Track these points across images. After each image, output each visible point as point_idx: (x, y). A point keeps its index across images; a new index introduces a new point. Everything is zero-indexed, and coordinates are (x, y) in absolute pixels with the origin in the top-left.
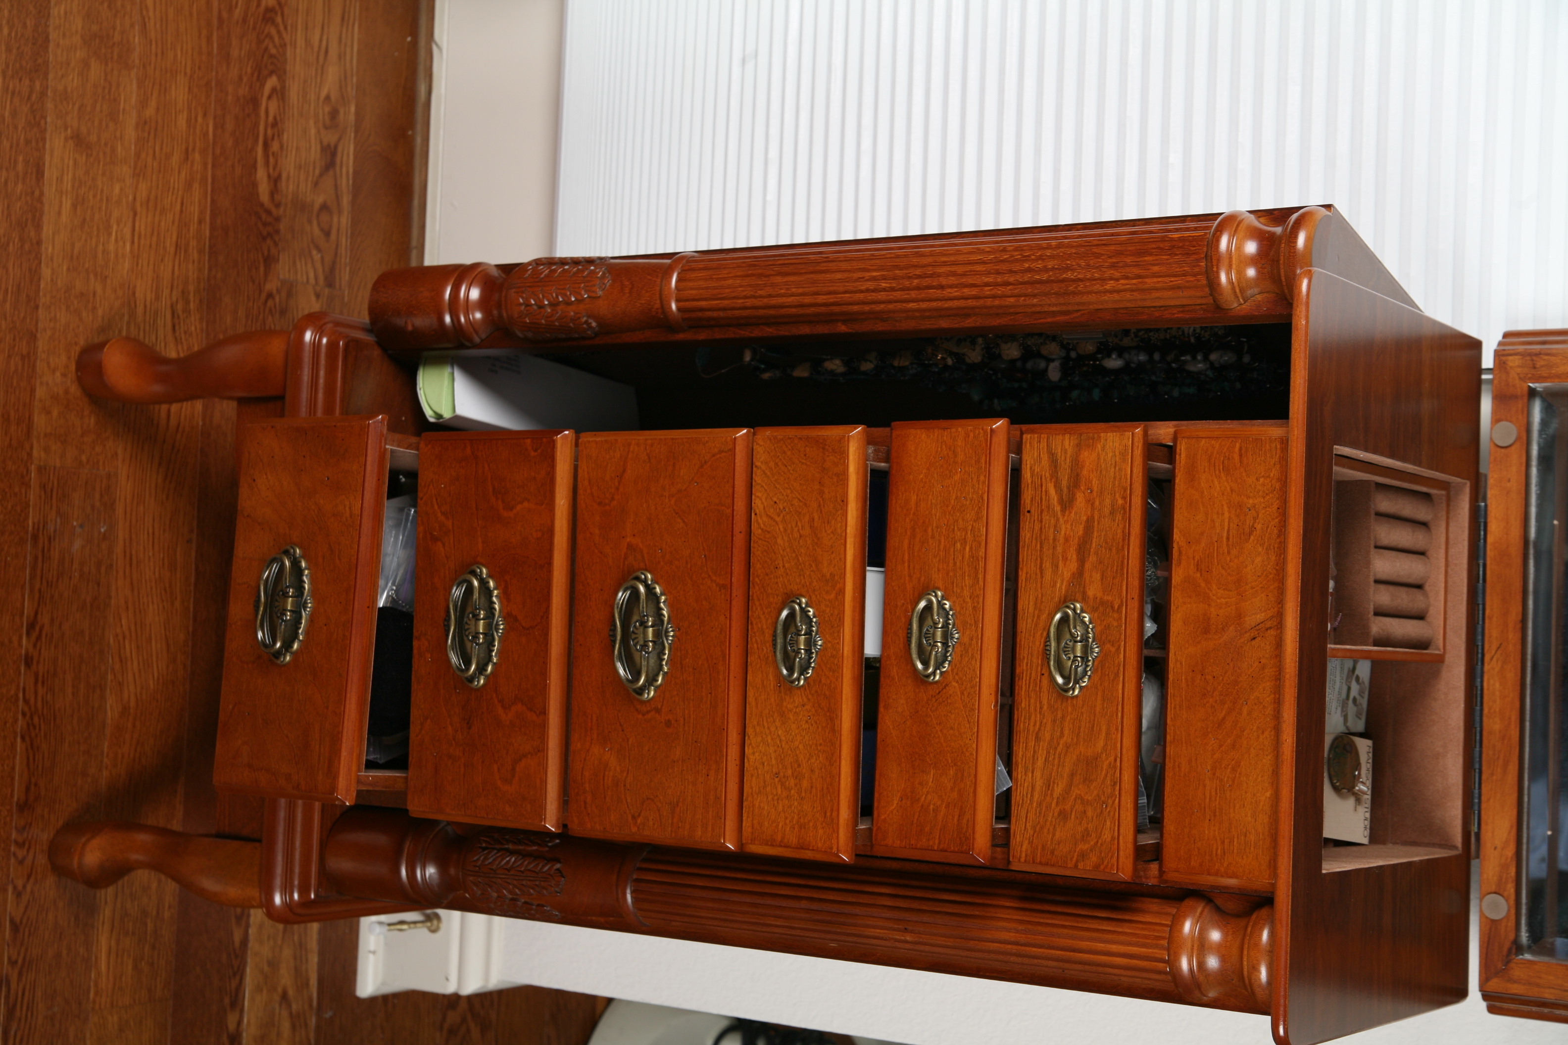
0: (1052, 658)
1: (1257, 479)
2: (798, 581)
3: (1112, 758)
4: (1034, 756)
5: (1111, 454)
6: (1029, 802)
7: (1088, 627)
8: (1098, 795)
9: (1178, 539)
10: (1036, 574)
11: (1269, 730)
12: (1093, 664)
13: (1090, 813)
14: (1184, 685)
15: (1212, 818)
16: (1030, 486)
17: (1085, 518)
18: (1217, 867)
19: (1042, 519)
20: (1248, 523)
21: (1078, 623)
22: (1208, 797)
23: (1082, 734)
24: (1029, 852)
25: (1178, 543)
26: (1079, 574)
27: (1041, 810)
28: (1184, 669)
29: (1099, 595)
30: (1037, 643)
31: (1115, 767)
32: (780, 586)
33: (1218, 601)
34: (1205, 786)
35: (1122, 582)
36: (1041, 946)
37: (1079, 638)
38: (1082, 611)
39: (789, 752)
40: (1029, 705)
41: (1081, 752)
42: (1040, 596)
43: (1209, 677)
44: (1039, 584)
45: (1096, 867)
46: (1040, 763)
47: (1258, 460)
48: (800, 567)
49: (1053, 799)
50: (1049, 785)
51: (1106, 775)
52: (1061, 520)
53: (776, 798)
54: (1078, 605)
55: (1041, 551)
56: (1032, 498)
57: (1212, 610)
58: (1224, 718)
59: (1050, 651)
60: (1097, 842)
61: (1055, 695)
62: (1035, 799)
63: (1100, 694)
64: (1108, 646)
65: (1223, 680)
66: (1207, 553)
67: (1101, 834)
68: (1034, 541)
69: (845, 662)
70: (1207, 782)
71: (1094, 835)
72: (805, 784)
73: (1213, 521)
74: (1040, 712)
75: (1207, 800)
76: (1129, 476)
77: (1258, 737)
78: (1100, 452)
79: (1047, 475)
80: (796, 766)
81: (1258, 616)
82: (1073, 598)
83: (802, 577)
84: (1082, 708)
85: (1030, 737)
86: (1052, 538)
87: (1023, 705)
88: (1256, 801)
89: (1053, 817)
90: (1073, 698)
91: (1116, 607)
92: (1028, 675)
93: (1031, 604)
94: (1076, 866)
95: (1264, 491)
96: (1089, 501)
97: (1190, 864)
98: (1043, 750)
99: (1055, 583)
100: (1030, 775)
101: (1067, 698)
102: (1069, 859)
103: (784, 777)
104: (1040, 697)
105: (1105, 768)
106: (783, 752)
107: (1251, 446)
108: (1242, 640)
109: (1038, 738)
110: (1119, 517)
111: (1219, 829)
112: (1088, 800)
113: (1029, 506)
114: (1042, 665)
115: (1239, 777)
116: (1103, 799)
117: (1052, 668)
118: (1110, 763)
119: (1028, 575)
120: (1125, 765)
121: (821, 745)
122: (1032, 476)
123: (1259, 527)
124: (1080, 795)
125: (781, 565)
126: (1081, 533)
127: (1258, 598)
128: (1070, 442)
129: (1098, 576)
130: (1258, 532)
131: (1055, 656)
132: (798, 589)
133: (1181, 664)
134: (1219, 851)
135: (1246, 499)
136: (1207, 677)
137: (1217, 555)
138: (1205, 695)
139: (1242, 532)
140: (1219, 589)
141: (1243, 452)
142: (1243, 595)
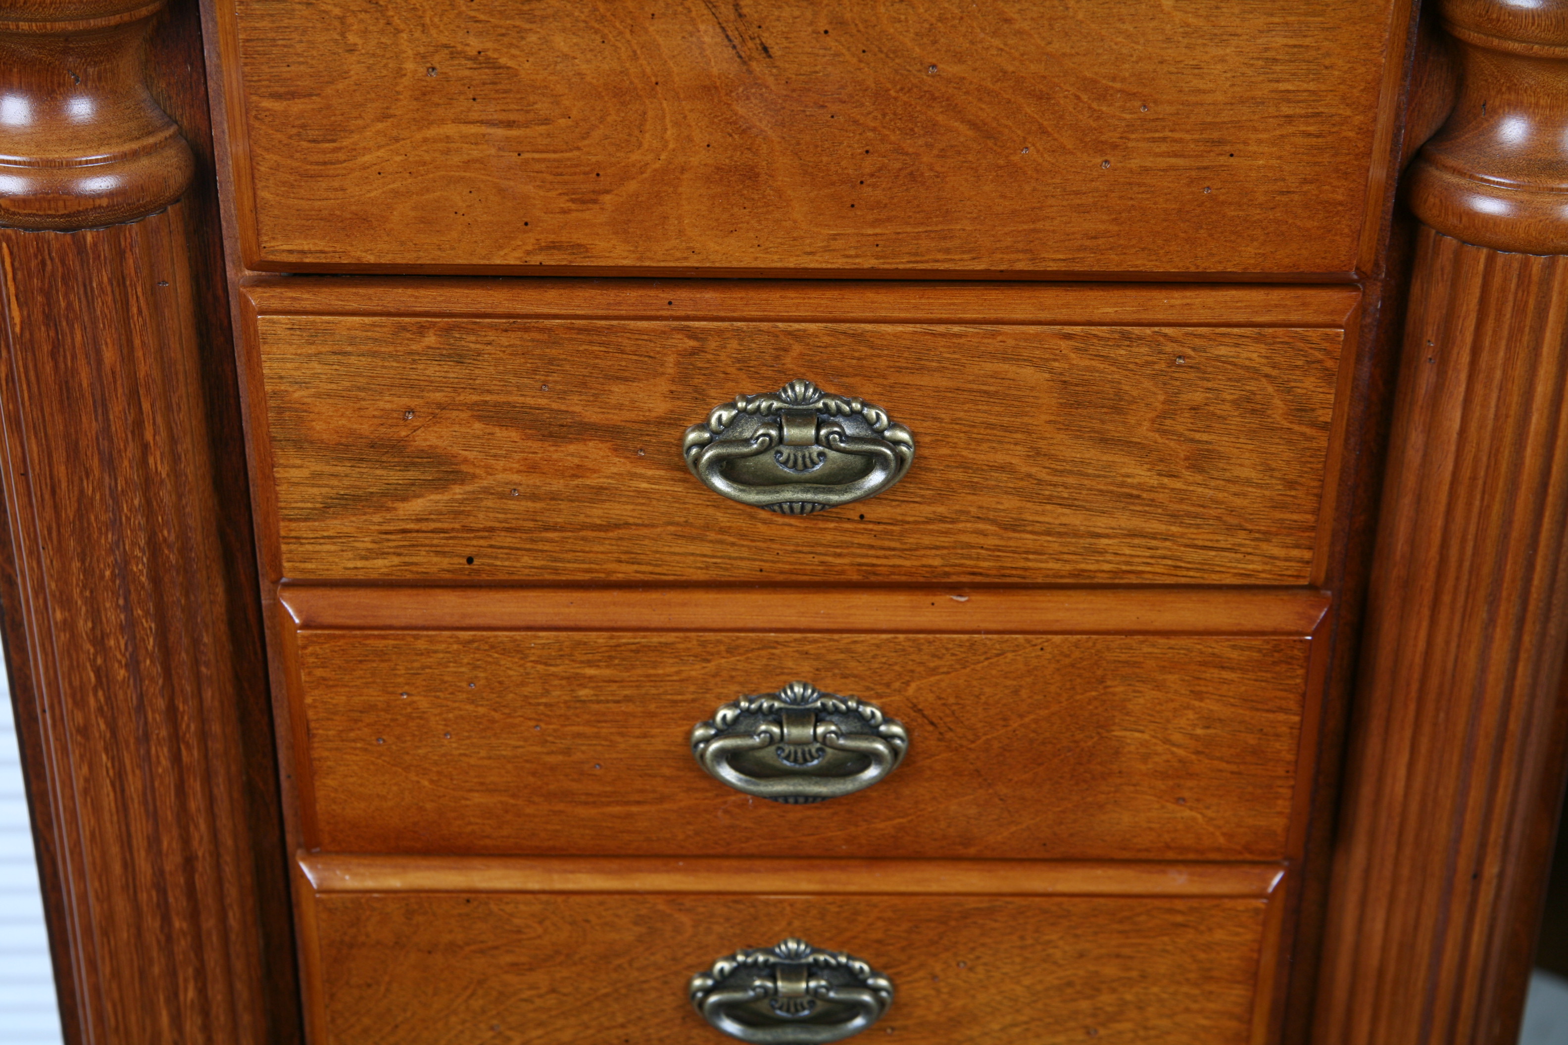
0: (821, 497)
1: (351, 50)
2: (653, 995)
3: (1064, 344)
4: (1060, 534)
5: (315, 364)
6: (1168, 544)
7: (744, 410)
8: (1153, 377)
9: (519, 254)
10: (621, 539)
11: (1001, 5)
12: (833, 397)
13: (1198, 397)
14: (888, 230)
15: (1228, 148)
16: (407, 559)
17: (477, 426)
18: (1351, 134)
19: (485, 529)
20: (467, 73)
21: (736, 434)
22: (1173, 161)
23: (1005, 420)
24: (1289, 540)
25: (528, 253)
26: (613, 434)
27: (1188, 515)
28: (849, 230)
29: (664, 386)
30: (787, 532)
31: (1086, 337)
32: (666, 1033)
33: (671, 146)
34: (1146, 170)
35: (632, 331)
36: (1530, 566)
37: (773, 433)
38: (704, 426)
39: (1040, 1005)
40: (937, 548)
41: (1050, 422)
42: (671, 529)
43: (868, 164)
44: (644, 531)
45: (1327, 376)
46: (1075, 519)
47: (299, 48)
48: (623, 991)
49: (1163, 486)
50: (1130, 497)
51: (1105, 358)
52: (485, 483)
53: (1142, 1033)
54: (692, 437)
55: (562, 529)
56: (437, 553)
57: (695, 161)
58: (973, 125)
59: (804, 502)
60: (1266, 376)
61: (911, 488)
62: (1162, 528)
63: (906, 379)
64: (788, 362)
65: (874, 129)
66: (550, 178)
67: (1247, 368)
68: (540, 546)
69: (834, 887)
70: (1135, 163)
71: (1252, 386)
72: (1110, 970)
73: (467, 164)
74: (953, 522)
75: (1180, 162)
76: (367, 320)
77: (1019, 33)
78: (312, 390)
79: (377, 518)
80: (1069, 991)
81: (707, 39)
82: (674, 450)
83: (645, 986)
84: (941, 420)
85: (1011, 543)
86: (530, 504)
87: (937, 562)
88: (1186, 34)
89: (1206, 486)
90: (916, 443)
91: (692, 343)
92: (864, 551)
93: (691, 548)
94: (1324, 426)
95: (382, 32)
96: (435, 416)
97: (1341, 204)
98: (1043, 513)
99: (640, 492)
100: (1104, 541)
101: (917, 457)
102: (1307, 444)
103: (1094, 1015)
104: (916, 522)
105: (1087, 363)
106: (1040, 1020)
107: (265, 68)
108: (770, 81)
109: (1015, 526)
110: (470, 342)
111: (1255, 129)
112: (1164, 402)
113: (456, 560)
114: (840, 519)
115: (1123, 80)
116: (1163, 366)
117: (847, 497)
118: (1077, 349)
119: (624, 557)
120: (1077, 314)
121: (1022, 938)
122: (383, 554)
123: (474, 44)
124: (1153, 421)
125: (620, 1032)
126: (514, 435)
127: (660, 40)
128: (294, 467)
129: (618, 389)
130: (489, 45)
131: (816, 491)
132: (674, 994)
133: (834, 237)
134: (1311, 129)
135: (404, 79)
136: (867, 171)
137: (555, 152)
138: (911, 174)
139: (491, 86)
140: (640, 145)
141: (282, 90)
142: (653, 79)
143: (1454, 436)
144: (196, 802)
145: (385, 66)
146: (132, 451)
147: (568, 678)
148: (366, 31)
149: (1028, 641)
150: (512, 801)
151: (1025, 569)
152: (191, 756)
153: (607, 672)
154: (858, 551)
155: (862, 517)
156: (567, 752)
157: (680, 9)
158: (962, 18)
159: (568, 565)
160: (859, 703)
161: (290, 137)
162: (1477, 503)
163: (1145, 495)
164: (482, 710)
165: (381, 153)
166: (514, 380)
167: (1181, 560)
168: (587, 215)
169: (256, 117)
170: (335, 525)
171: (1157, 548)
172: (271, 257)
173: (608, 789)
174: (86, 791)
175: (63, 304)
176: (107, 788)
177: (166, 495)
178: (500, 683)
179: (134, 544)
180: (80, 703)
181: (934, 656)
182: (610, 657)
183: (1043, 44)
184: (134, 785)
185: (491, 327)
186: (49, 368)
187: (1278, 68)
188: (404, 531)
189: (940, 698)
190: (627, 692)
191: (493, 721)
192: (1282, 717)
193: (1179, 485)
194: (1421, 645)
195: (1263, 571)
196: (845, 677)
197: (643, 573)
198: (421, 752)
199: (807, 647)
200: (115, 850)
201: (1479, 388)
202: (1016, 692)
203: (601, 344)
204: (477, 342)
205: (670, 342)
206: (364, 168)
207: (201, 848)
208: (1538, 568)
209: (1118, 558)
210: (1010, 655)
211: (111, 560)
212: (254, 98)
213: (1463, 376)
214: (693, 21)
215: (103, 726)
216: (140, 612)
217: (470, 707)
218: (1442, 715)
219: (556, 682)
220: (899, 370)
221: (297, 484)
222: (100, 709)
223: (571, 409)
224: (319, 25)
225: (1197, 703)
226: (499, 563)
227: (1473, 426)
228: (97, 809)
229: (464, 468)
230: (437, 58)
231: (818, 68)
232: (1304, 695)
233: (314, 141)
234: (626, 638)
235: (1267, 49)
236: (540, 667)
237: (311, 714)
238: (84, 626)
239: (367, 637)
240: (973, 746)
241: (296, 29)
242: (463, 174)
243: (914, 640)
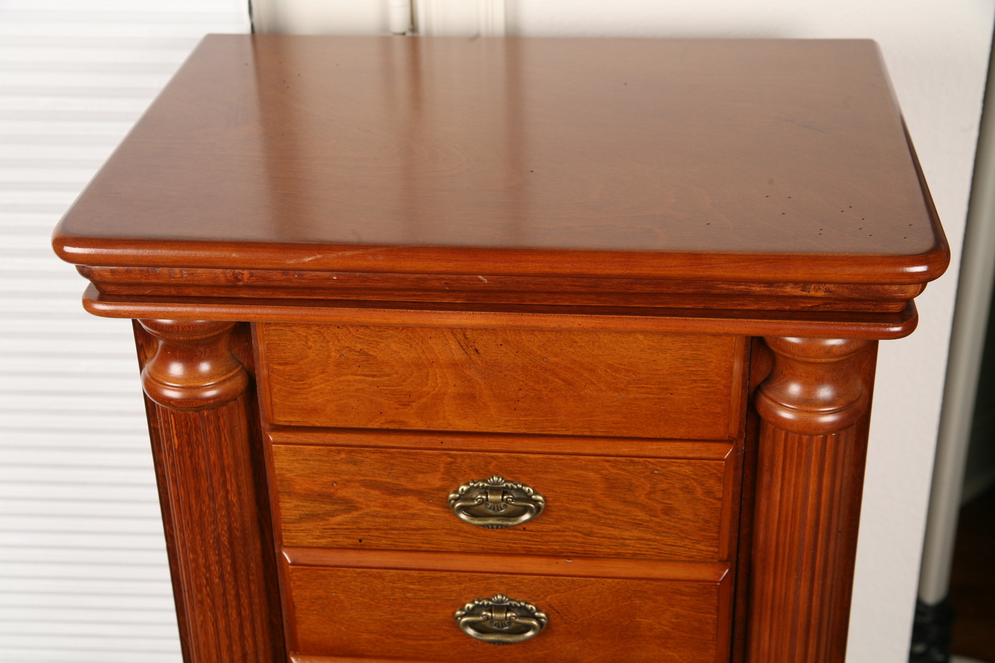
0: (505, 523)
1: (310, 348)
3: (606, 464)
4: (609, 538)
5: (296, 464)
6: (655, 543)
7: (473, 487)
8: (645, 478)
9: (378, 424)
10: (423, 534)
11: (572, 336)
12: (510, 482)
13: (664, 486)
14: (530, 418)
15: (670, 391)
16: (334, 540)
17: (363, 489)
18: (721, 387)
19: (367, 529)
20: (356, 357)
21: (470, 496)
22: (647, 396)
23: (583, 493)
24: (708, 544)
25: (382, 424)
26: (419, 494)
27: (663, 532)
28: (514, 419)
29: (439, 476)
30: (493, 533)
31: (615, 461)
33: (440, 385)
34: (636, 399)
35: (425, 455)
37: (484, 496)
38: (456, 492)
40: (556, 542)
41: (602, 494)
42: (444, 531)
43: (521, 394)
44: (433, 532)
45: (719, 480)
46: (615, 532)
47: (289, 347)
49: (652, 520)
50: (638, 525)
51: (624, 470)
52: (366, 511)
54: (451, 496)
55: (399, 530)
56: (347, 537)
57: (450, 391)
58: (563, 380)
59: (498, 525)
60: (693, 479)
61: (545, 518)
62: (653, 537)
63: (541, 476)
64: (491, 467)
65: (523, 381)
66: (390, 396)
67: (685, 475)
68: (390, 536)
70: (631, 396)
71: (687, 482)
73: (357, 390)
74: (563, 532)
75: (650, 396)
76: (317, 447)
77: (581, 346)
78: (295, 474)
79: (322, 523)
81: (452, 346)
82: (444, 500)
84: (556, 492)
85: (588, 541)
86: (385, 520)
87: (557, 547)
88: (649, 349)
89: (670, 521)
90: (546, 501)
91: (451, 460)
92: (526, 542)
94: (719, 499)
95: (322, 342)
96: (345, 484)
97: (719, 414)
98: (601, 529)
99: (431, 516)
100: (628, 541)
101: (547, 506)
102: (713, 506)
104: (547, 532)
105: (616, 471)
107: (276, 354)
108: (479, 362)
109: (590, 534)
110: (359, 457)
111: (681, 385)
112: (650, 488)
113: (355, 541)
115: (625, 365)
116: (648, 473)
117: (515, 523)
118: (612, 466)
119: (424, 541)
120: (612, 452)
122: (324, 537)
123: (359, 347)
124: (646, 495)
126: (378, 492)
127: (434, 347)
128: (287, 502)
129: (420, 476)
130: (365, 347)
131: (503, 520)
133: (508, 421)
134: (704, 385)
135: (331, 359)
136: (520, 396)
137: (392, 386)
138: (539, 398)
139: (366, 362)
140: (427, 385)
141: (282, 362)
142: (432, 361)
143: (778, 503)
144: (247, 631)
145: (323, 354)
146: (222, 493)
147: (402, 589)
148: (315, 341)
149: (597, 581)
150: (380, 637)
151: (595, 551)
152: (246, 613)
153: (418, 587)
154: (523, 542)
155: (524, 529)
156: (402, 618)
157: (441, 335)
158: (556, 341)
159: (401, 544)
160: (526, 603)
161: (285, 379)
162: (789, 531)
163: (644, 524)
164: (366, 600)
165: (322, 386)
166: (377, 472)
167: (661, 550)
168: (406, 410)
169: (272, 372)
170: (304, 525)
171: (651, 545)
172: (278, 423)
173: (420, 634)
174: (202, 626)
175: (195, 438)
176: (210, 625)
177: (236, 510)
178: (374, 590)
179: (222, 530)
180: (199, 591)
181: (557, 585)
182: (420, 581)
183: (590, 351)
184: (222, 624)
185: (367, 451)
186: (188, 462)
187: (689, 362)
188: (333, 529)
189: (560, 602)
190: (428, 595)
191: (371, 605)
192: (709, 616)
193: (658, 520)
194: (771, 586)
195: (697, 556)
196: (519, 592)
197: (433, 548)
198: (341, 616)
199: (503, 580)
200: (213, 651)
201: (786, 485)
202: (593, 601)
203: (413, 459)
204: (362, 457)
205: (441, 459)
206: (315, 391)
207: (250, 650)
208: (818, 558)
209: (634, 549)
210: (590, 586)
211: (213, 536)
212: (271, 365)
213: (780, 479)
214: (447, 340)
215: (209, 601)
216: (224, 556)
217: (361, 599)
218: (781, 616)
219: (397, 590)
220: (537, 472)
221: (289, 509)
222: (208, 594)
223: (401, 483)
224: (297, 339)
225: (671, 609)
226: (372, 542)
227: (785, 500)
228: (206, 634)
229: (357, 505)
230: (344, 351)
231: (498, 358)
232: (718, 607)
233: (295, 381)
234: (426, 574)
235: (683, 355)
236: (390, 584)
237: (295, 599)
238: (201, 561)
239: (318, 570)
240: (576, 622)
241: (288, 340)
242: (355, 394)
243: (548, 579)
